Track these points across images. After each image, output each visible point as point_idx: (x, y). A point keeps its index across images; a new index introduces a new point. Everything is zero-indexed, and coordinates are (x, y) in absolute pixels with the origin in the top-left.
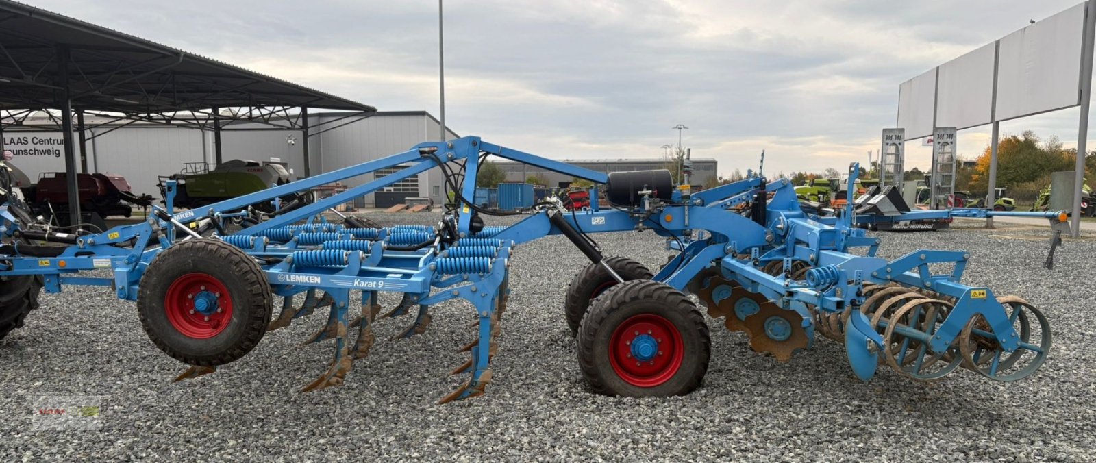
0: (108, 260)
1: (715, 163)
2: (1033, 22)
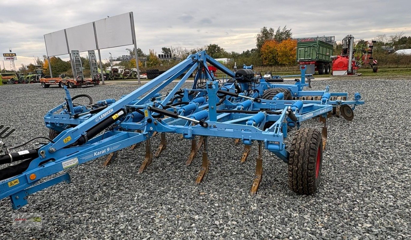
0: (75, 159)
2: (108, 17)
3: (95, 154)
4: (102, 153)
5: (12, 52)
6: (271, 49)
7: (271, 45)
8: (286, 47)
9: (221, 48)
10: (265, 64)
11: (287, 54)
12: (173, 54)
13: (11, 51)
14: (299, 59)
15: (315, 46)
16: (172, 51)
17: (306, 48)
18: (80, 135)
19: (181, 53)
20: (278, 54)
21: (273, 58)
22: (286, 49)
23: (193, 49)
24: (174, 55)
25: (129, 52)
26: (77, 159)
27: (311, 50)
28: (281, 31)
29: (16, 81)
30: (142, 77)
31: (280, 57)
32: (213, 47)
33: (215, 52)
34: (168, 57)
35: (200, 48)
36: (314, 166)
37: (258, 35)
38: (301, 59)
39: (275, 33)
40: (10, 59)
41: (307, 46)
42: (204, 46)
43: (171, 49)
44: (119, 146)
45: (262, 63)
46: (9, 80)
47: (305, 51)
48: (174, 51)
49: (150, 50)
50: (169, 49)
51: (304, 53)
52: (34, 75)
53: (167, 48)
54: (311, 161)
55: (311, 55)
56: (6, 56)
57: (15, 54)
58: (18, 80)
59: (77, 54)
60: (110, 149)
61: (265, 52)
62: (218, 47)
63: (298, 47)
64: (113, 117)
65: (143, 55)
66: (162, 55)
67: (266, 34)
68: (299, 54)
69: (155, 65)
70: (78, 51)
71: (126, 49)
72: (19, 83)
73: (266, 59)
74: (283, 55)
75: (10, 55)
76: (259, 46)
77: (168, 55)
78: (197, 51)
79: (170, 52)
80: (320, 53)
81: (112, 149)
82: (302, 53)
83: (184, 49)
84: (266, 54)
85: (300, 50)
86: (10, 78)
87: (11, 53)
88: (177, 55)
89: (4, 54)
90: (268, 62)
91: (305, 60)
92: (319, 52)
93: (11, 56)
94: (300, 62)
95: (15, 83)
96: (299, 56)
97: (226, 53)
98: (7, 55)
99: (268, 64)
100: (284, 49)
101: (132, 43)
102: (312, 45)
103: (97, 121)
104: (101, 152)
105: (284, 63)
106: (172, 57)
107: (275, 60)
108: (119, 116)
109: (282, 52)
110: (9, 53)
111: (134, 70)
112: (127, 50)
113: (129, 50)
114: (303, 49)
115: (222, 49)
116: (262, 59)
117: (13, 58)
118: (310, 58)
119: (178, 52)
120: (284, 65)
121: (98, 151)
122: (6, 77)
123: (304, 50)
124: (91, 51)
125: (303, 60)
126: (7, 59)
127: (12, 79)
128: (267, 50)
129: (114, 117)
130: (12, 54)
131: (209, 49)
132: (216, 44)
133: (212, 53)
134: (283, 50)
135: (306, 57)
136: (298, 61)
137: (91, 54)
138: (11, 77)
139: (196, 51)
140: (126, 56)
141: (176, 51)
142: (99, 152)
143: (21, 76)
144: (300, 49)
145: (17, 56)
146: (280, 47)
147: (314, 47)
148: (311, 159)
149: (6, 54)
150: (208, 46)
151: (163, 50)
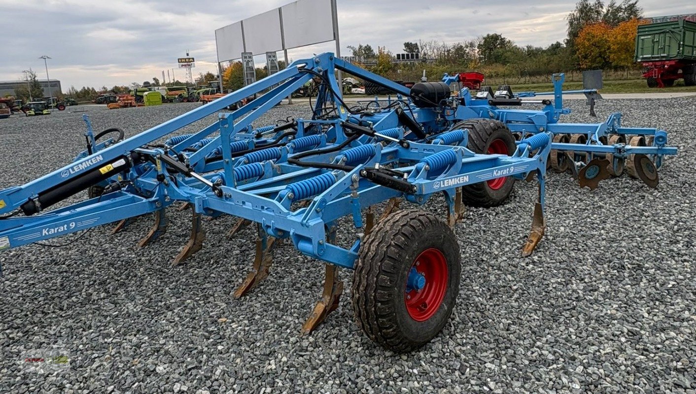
0: (4, 239)
1: (59, 82)
3: (45, 232)
4: (59, 231)
5: (190, 56)
6: (596, 39)
7: (597, 32)
8: (626, 35)
9: (507, 40)
10: (584, 66)
11: (629, 48)
12: (423, 53)
13: (188, 55)
14: (642, 57)
15: (676, 30)
16: (421, 47)
17: (657, 36)
18: (27, 199)
19: (435, 50)
20: (609, 48)
21: (600, 56)
22: (626, 38)
23: (457, 43)
24: (425, 54)
25: (352, 51)
26: (7, 239)
27: (667, 39)
28: (617, 5)
29: (185, 98)
30: (360, 92)
31: (615, 53)
32: (492, 38)
33: (495, 47)
34: (412, 57)
35: (470, 41)
36: (389, 295)
37: (570, 15)
38: (645, 56)
39: (605, 10)
40: (185, 65)
41: (657, 32)
42: (476, 38)
43: (419, 44)
44: (95, 220)
45: (579, 64)
46: (176, 96)
47: (653, 42)
48: (425, 48)
49: (379, 47)
50: (416, 44)
51: (651, 44)
52: (208, 89)
53: (413, 43)
54: (383, 284)
55: (667, 48)
56: (181, 62)
57: (193, 59)
58: (187, 96)
59: (250, 57)
60: (76, 224)
61: (583, 45)
62: (502, 39)
63: (640, 34)
64: (101, 170)
65: (373, 56)
66: (403, 55)
67: (585, 12)
68: (640, 46)
69: (386, 71)
70: (251, 53)
71: (348, 47)
72: (188, 101)
73: (585, 57)
74: (619, 50)
75: (187, 60)
76: (573, 34)
77: (412, 55)
78: (464, 46)
79: (418, 49)
80: (686, 44)
81: (79, 225)
82: (648, 45)
83: (441, 44)
84: (585, 48)
85: (643, 40)
86: (177, 95)
87: (188, 57)
88: (429, 54)
89: (179, 59)
90: (589, 64)
91: (653, 58)
92: (684, 42)
93: (187, 62)
94: (644, 62)
95: (182, 101)
96: (640, 50)
97: (516, 48)
98: (183, 60)
99: (590, 66)
100: (623, 39)
101: (333, 38)
102: (668, 29)
103: (65, 177)
104: (56, 229)
105: (622, 64)
106: (419, 58)
107: (605, 59)
108: (115, 169)
109: (618, 44)
110: (186, 57)
111: (348, 81)
112: (349, 49)
113: (352, 48)
114: (649, 37)
115: (510, 41)
116: (579, 57)
117: (189, 65)
118: (665, 55)
119: (430, 48)
120: (623, 68)
121: (50, 227)
122: (173, 92)
123: (651, 40)
124: (271, 52)
125: (650, 58)
126: (182, 66)
127: (181, 95)
128: (589, 40)
129: (104, 170)
130: (189, 59)
131: (485, 42)
132: (498, 34)
133: (491, 49)
134: (621, 41)
135: (655, 52)
136: (639, 60)
137: (270, 57)
138: (179, 92)
139: (461, 47)
140: (345, 57)
141: (428, 48)
142: (53, 230)
143: (191, 91)
144: (642, 38)
145: (195, 62)
146: (614, 36)
147: (672, 32)
148: (382, 279)
149: (181, 59)
150: (484, 38)
151: (405, 47)
